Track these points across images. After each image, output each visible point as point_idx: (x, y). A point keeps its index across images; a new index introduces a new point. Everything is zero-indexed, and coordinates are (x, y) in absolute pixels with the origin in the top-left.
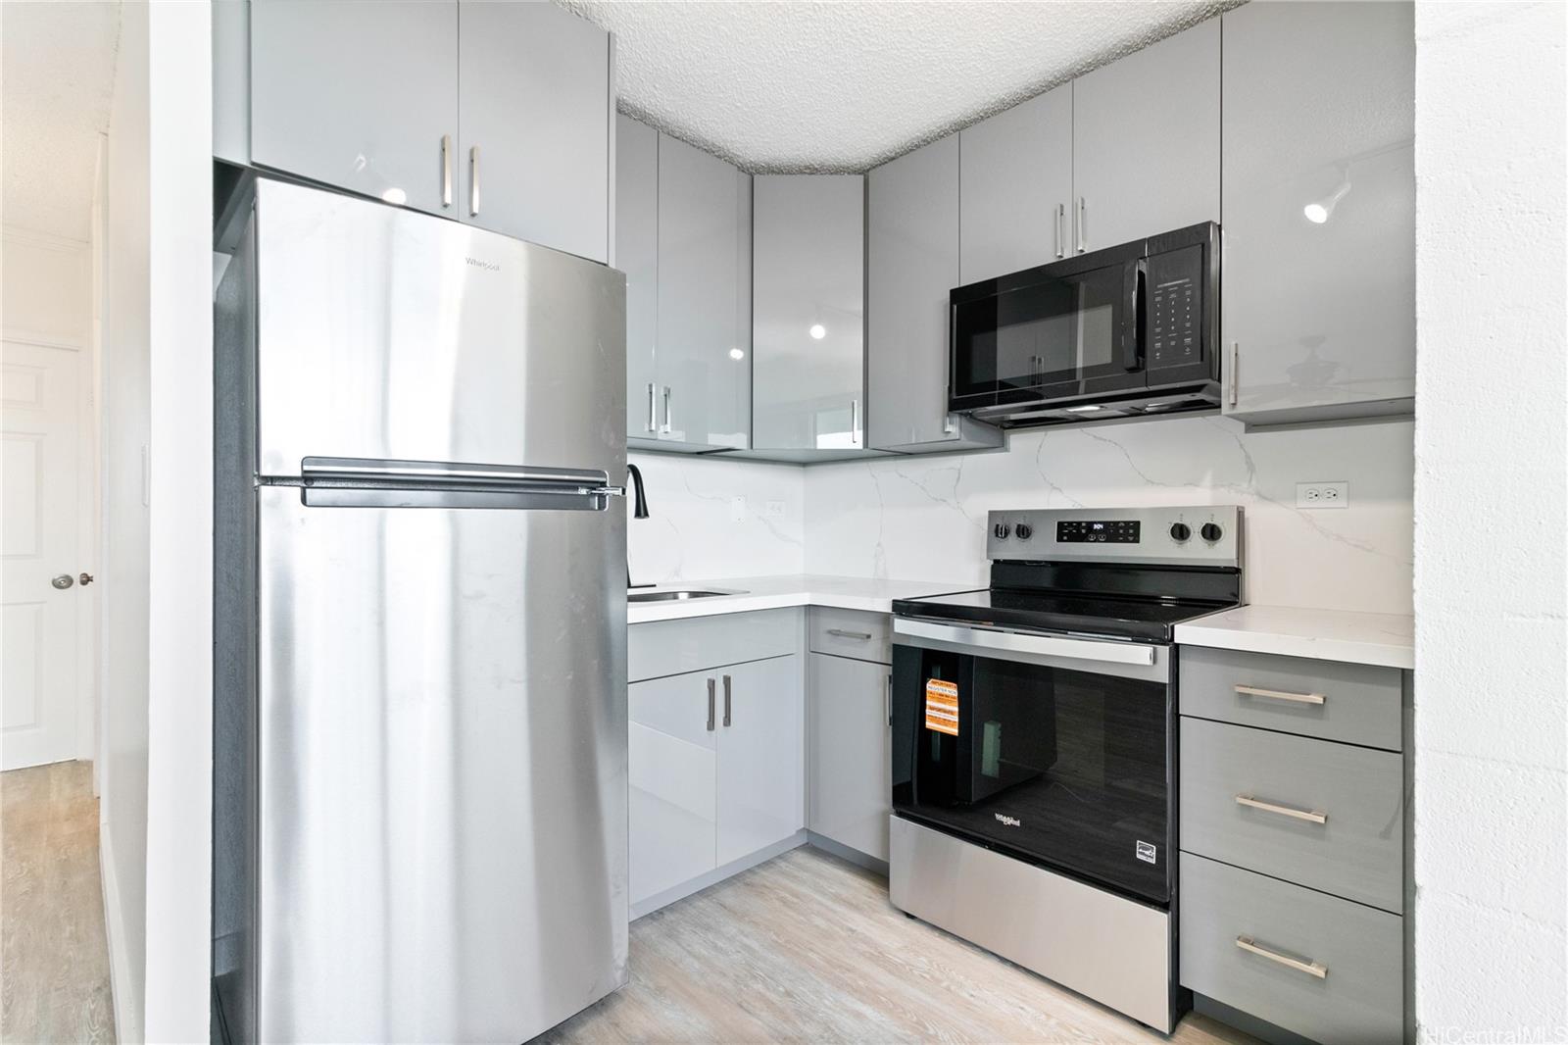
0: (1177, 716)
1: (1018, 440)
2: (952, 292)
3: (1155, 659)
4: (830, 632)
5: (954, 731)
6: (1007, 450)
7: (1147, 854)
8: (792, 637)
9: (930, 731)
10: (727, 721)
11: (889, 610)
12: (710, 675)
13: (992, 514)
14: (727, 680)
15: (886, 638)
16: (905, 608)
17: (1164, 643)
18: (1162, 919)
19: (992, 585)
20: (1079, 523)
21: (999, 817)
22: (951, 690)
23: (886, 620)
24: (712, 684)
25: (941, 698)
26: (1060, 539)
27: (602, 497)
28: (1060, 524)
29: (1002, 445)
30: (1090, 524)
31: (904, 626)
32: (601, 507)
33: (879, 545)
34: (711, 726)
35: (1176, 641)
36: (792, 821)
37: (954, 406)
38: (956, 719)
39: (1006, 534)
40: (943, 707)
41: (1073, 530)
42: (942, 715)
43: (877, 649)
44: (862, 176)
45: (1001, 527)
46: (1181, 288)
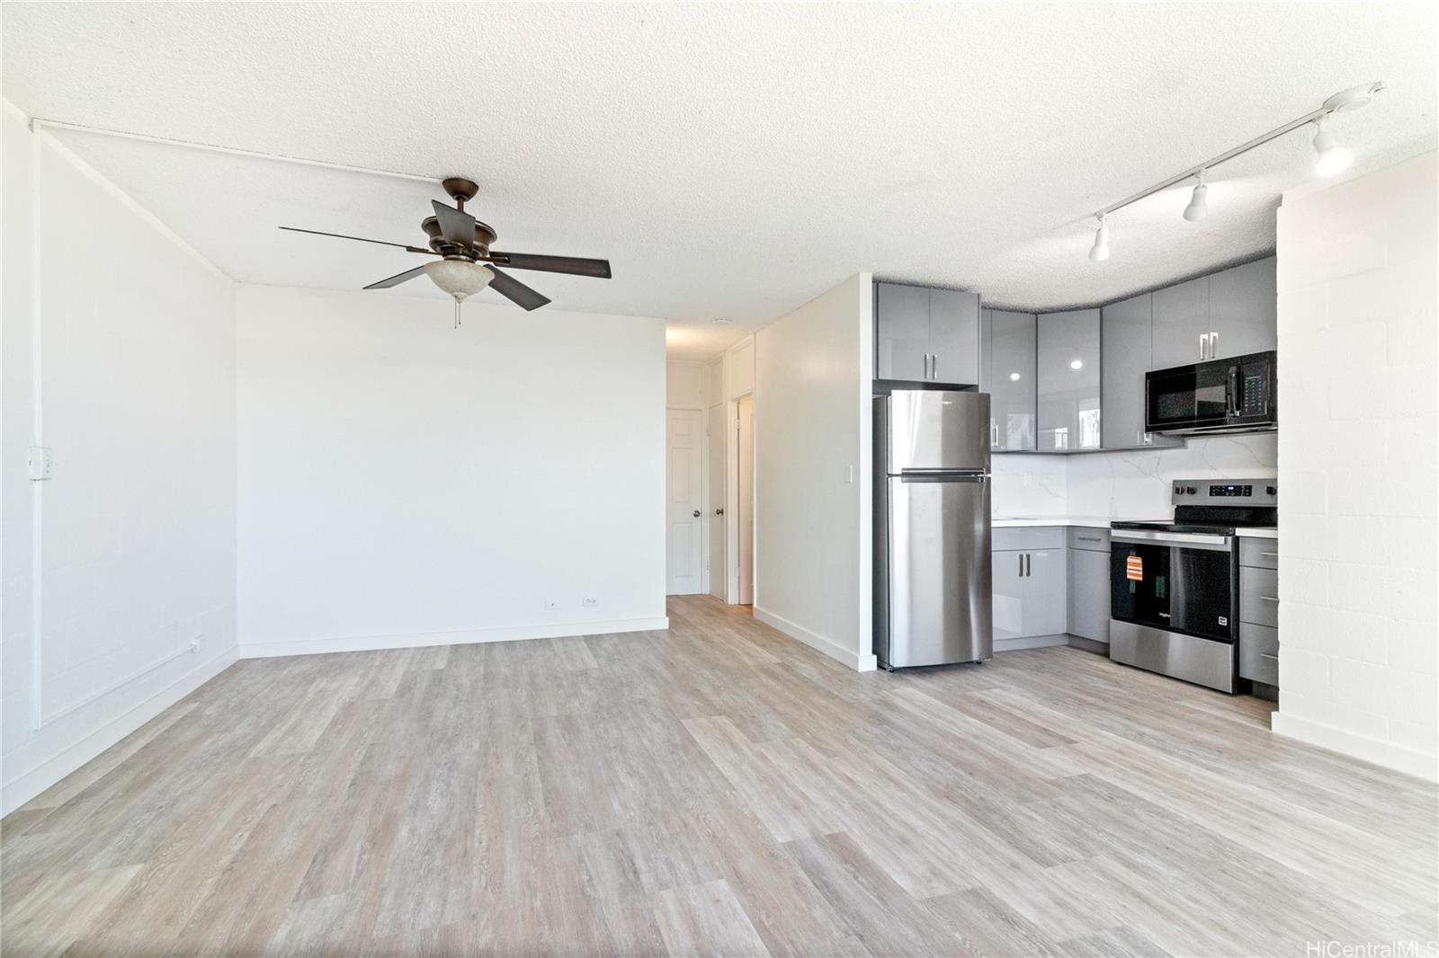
0: (1237, 566)
1: (1191, 443)
2: (1147, 374)
3: (1225, 543)
4: (1080, 539)
5: (1141, 579)
6: (1186, 448)
7: (1223, 621)
8: (1061, 541)
9: (1129, 580)
10: (1028, 574)
11: (1109, 526)
12: (1021, 553)
13: (1174, 481)
14: (1028, 556)
15: (1108, 540)
16: (1117, 525)
17: (1230, 535)
18: (1230, 648)
19: (1175, 518)
20: (1240, 487)
21: (1161, 614)
22: (1139, 561)
23: (1108, 531)
24: (1021, 557)
25: (1134, 564)
26: (1211, 495)
27: (982, 478)
28: (1211, 487)
29: (1183, 446)
30: (1227, 487)
31: (1115, 533)
32: (982, 481)
33: (1112, 498)
34: (1021, 575)
35: (1237, 534)
36: (1062, 628)
37: (1148, 430)
38: (1141, 573)
39: (1182, 492)
40: (1135, 569)
41: (1218, 490)
42: (1135, 572)
43: (1105, 546)
44: (1099, 310)
45: (1180, 488)
46: (1256, 380)
